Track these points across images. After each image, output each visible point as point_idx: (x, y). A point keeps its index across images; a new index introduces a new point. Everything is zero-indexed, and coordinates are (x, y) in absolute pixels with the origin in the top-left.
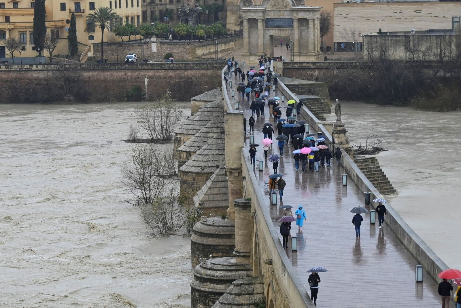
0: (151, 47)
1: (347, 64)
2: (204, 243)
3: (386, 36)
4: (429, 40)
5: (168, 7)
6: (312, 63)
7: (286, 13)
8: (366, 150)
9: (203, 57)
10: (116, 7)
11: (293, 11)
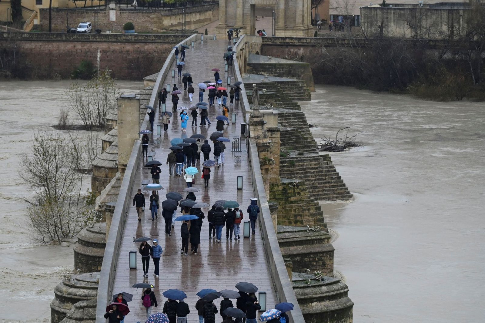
0: (109, 15)
1: (338, 41)
2: (88, 254)
3: (388, 9)
4: (440, 15)
6: (296, 39)
8: (335, 145)
9: (171, 29)
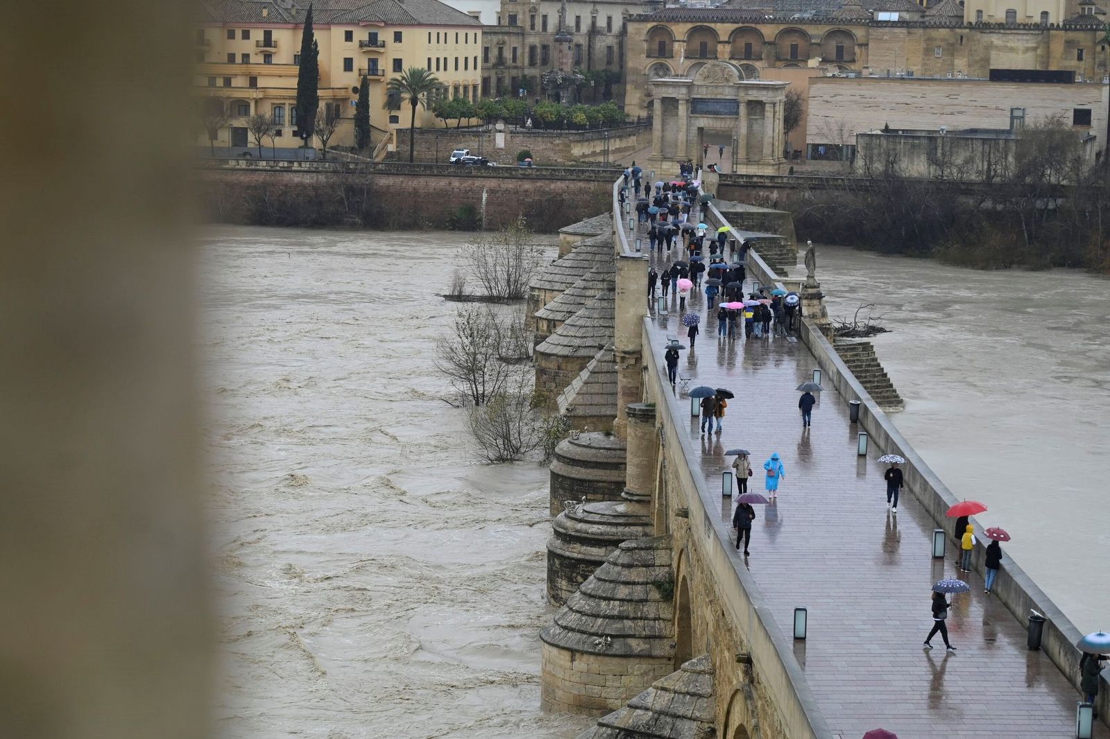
0: (494, 139)
1: (827, 182)
2: (573, 476)
3: (896, 136)
4: (970, 146)
5: (527, 72)
6: (767, 177)
7: (727, 90)
8: (854, 329)
9: (582, 160)
10: (438, 69)
11: (739, 87)
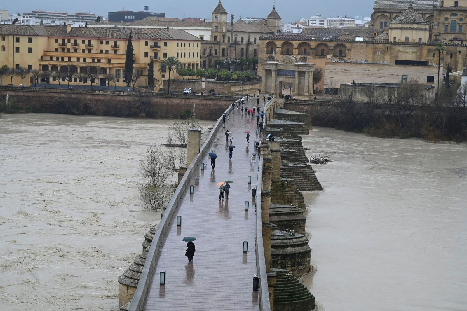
0: (201, 84)
1: (326, 103)
3: (356, 85)
4: (384, 90)
6: (304, 101)
7: (291, 67)
8: (318, 160)
9: (235, 93)
10: (181, 57)
11: (296, 65)
